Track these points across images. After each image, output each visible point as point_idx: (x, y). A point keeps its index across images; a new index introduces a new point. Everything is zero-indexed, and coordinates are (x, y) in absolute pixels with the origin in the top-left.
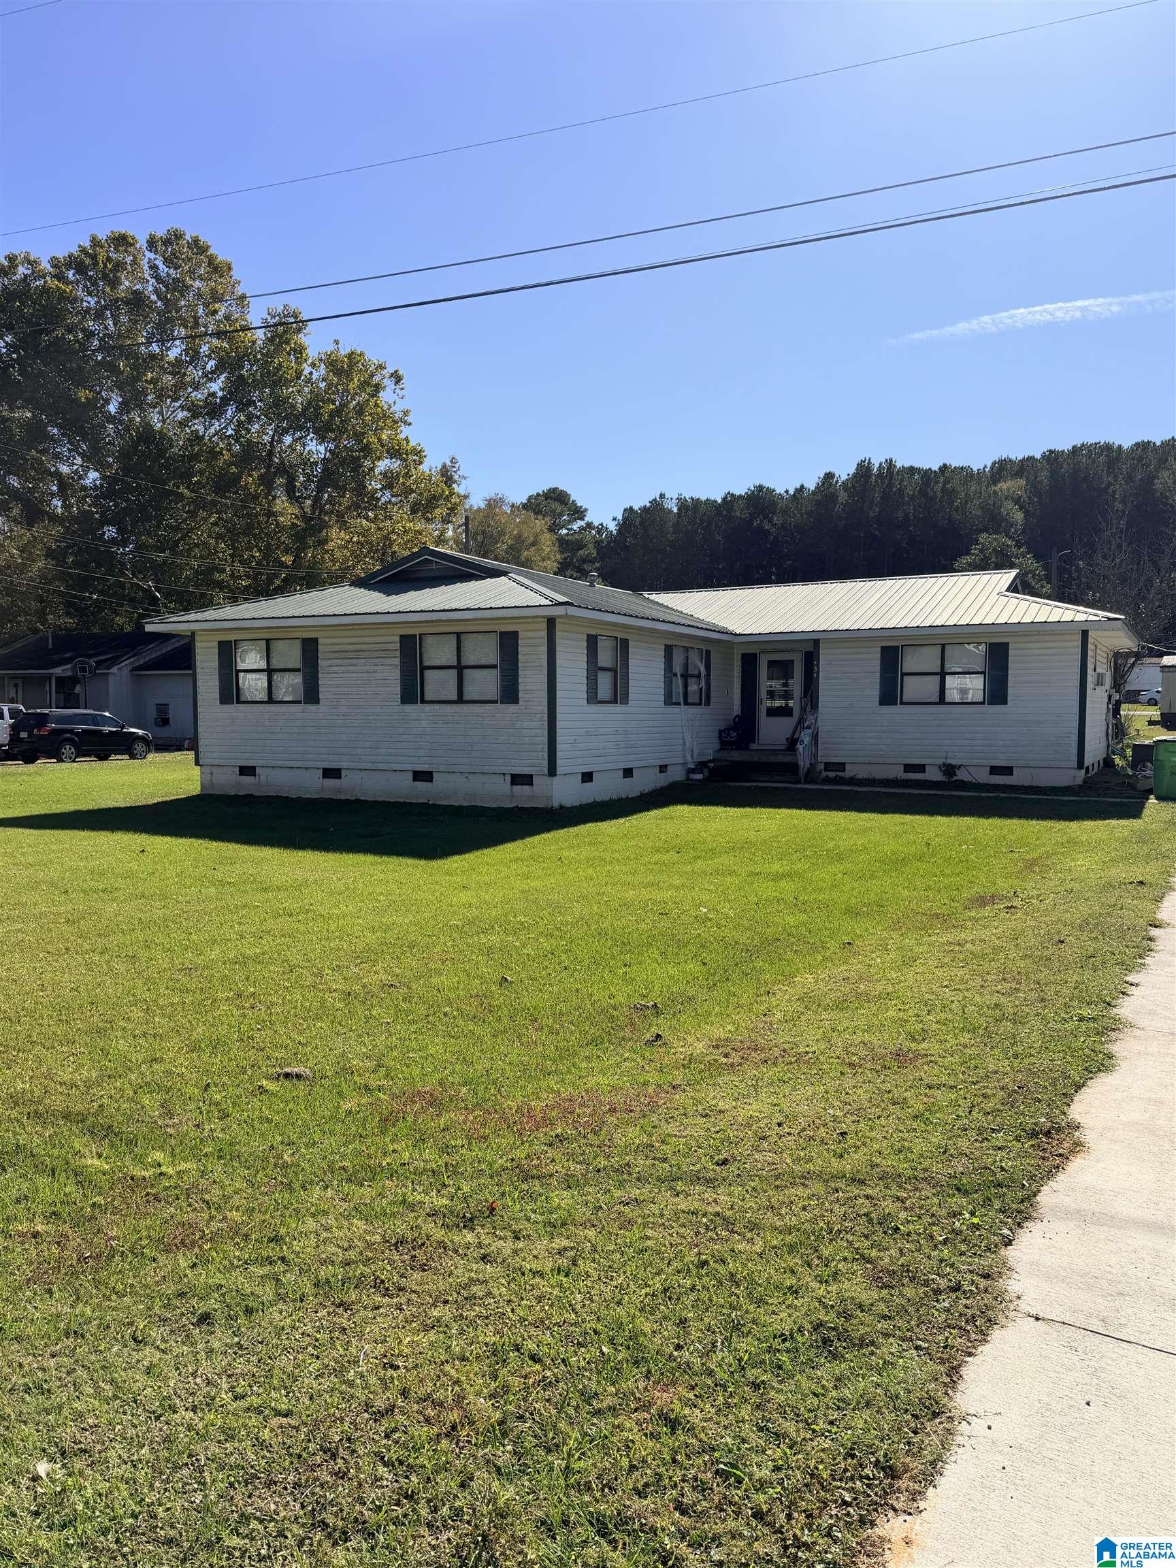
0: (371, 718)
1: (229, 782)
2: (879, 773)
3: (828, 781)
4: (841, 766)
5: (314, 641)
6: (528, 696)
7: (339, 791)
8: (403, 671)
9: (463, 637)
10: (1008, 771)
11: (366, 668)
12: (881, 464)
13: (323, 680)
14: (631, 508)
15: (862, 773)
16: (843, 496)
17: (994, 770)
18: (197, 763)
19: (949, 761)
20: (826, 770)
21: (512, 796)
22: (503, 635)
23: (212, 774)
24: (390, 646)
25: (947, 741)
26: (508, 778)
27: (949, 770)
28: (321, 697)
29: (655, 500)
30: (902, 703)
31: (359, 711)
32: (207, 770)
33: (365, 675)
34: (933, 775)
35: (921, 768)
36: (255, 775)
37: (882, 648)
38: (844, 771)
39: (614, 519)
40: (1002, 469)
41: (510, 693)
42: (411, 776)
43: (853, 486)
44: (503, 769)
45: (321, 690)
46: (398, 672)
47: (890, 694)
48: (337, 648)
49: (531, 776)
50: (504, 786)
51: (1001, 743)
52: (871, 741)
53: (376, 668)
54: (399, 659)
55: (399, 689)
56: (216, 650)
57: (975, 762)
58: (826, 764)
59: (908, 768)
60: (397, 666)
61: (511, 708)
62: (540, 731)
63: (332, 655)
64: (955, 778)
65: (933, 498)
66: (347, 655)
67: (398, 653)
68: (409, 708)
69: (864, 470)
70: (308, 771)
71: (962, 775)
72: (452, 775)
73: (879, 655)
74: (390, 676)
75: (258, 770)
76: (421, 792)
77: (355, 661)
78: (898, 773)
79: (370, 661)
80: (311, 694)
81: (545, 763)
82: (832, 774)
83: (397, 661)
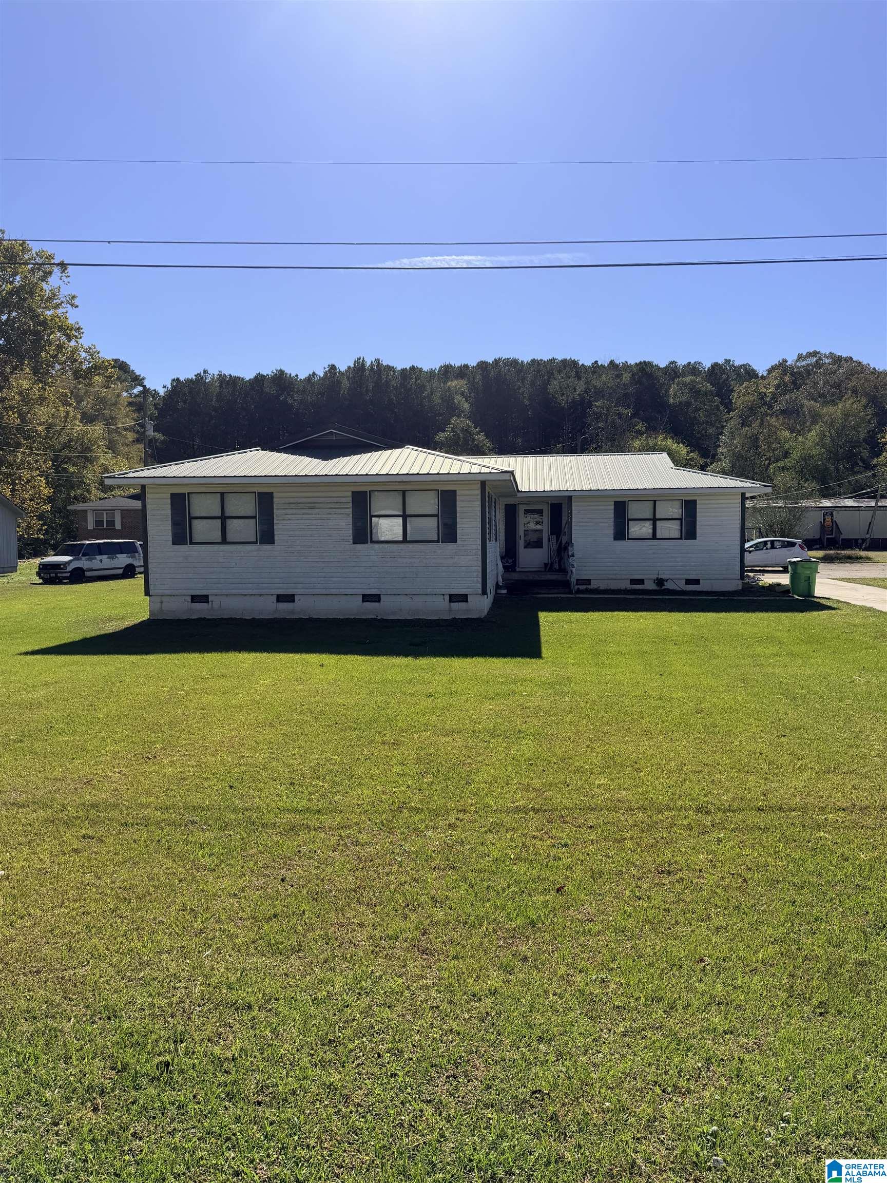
0: (325, 554)
1: (180, 607)
2: (614, 585)
3: (579, 591)
4: (588, 582)
5: (270, 496)
6: (465, 537)
7: (292, 612)
8: (354, 518)
9: (407, 493)
10: (697, 582)
11: (319, 516)
12: (372, 362)
13: (278, 525)
14: (178, 379)
15: (603, 586)
16: (346, 383)
17: (689, 582)
18: (147, 593)
19: (660, 577)
20: (577, 584)
21: (450, 610)
22: (444, 492)
23: (162, 602)
24: (343, 500)
25: (659, 564)
26: (447, 598)
27: (660, 582)
28: (276, 538)
29: (199, 375)
30: (628, 539)
31: (313, 549)
32: (158, 599)
33: (319, 521)
34: (650, 585)
35: (641, 582)
36: (208, 602)
37: (615, 502)
38: (590, 584)
39: (164, 387)
40: (447, 371)
41: (449, 534)
42: (360, 598)
43: (354, 377)
44: (443, 591)
45: (275, 533)
46: (350, 520)
47: (621, 533)
48: (292, 500)
49: (466, 596)
50: (444, 603)
51: (693, 564)
52: (609, 564)
53: (330, 516)
54: (351, 510)
55: (351, 532)
56: (169, 501)
57: (677, 577)
58: (577, 580)
59: (633, 581)
60: (348, 515)
61: (451, 546)
62: (476, 563)
63: (288, 506)
64: (663, 588)
65: (410, 389)
66: (299, 506)
67: (350, 505)
68: (360, 546)
69: (359, 366)
70: (262, 598)
71: (669, 585)
72: (399, 597)
73: (613, 507)
74: (345, 522)
75: (210, 598)
76: (371, 610)
77: (310, 511)
78: (626, 585)
79: (324, 511)
80: (267, 536)
81: (480, 586)
82: (582, 587)
83: (350, 511)
